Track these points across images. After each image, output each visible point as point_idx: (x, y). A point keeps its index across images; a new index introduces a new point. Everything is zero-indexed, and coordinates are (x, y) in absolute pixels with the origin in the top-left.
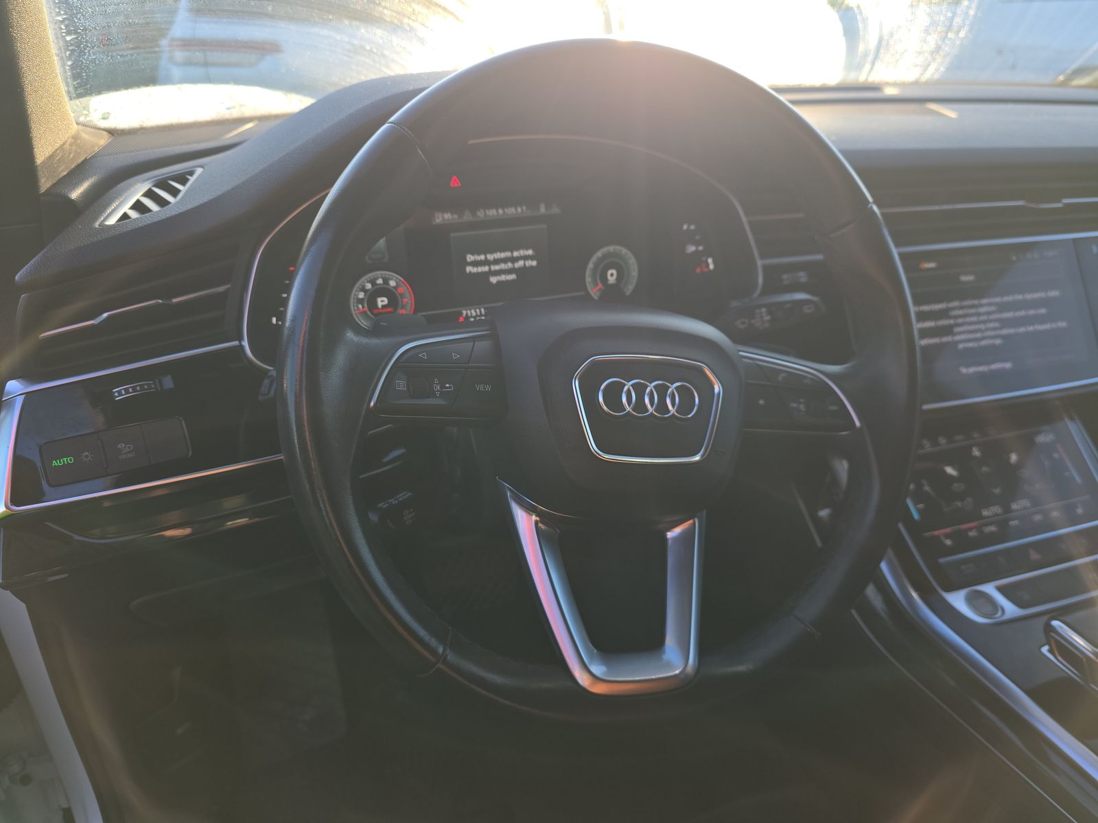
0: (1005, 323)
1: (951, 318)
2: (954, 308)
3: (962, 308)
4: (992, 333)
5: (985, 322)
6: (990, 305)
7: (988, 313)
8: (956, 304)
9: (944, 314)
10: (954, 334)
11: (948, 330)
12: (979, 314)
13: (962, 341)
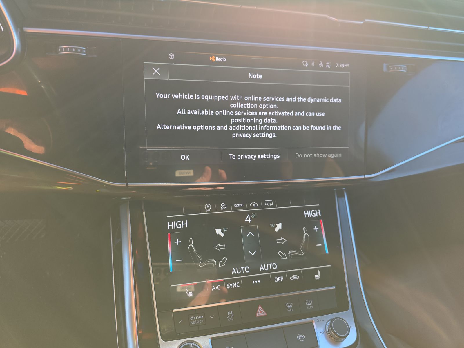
0: (281, 121)
1: (230, 109)
2: (235, 102)
3: (243, 102)
4: (269, 128)
5: (263, 117)
6: (271, 102)
7: (268, 110)
8: (239, 97)
9: (224, 105)
10: (229, 124)
11: (226, 121)
12: (258, 110)
13: (236, 132)
